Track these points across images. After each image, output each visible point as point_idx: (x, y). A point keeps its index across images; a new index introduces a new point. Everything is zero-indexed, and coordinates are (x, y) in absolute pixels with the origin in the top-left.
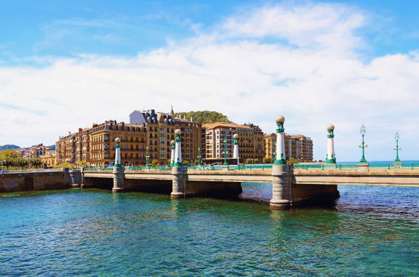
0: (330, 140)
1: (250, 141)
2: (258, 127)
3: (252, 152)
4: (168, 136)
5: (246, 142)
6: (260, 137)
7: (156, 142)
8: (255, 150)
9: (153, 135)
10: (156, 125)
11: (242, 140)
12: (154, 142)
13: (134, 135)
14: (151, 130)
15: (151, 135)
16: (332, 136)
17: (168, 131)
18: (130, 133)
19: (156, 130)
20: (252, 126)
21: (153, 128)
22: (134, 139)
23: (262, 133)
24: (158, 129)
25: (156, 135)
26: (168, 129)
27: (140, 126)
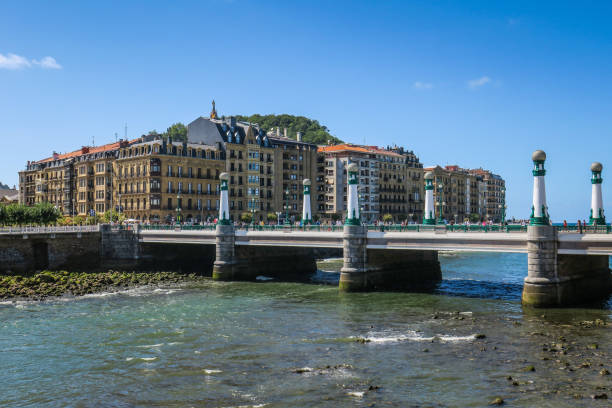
0: (594, 186)
1: (400, 181)
2: (412, 153)
3: (404, 201)
4: (262, 167)
5: (392, 182)
6: (418, 172)
7: (241, 178)
8: (407, 198)
9: (237, 166)
10: (240, 148)
11: (386, 179)
12: (236, 179)
13: (204, 165)
14: (233, 156)
15: (232, 165)
16: (598, 181)
17: (262, 159)
18: (196, 161)
19: (241, 157)
20: (401, 151)
21: (237, 153)
22: (204, 172)
23: (421, 166)
24: (244, 154)
25: (240, 165)
26: (262, 154)
27: (214, 148)
